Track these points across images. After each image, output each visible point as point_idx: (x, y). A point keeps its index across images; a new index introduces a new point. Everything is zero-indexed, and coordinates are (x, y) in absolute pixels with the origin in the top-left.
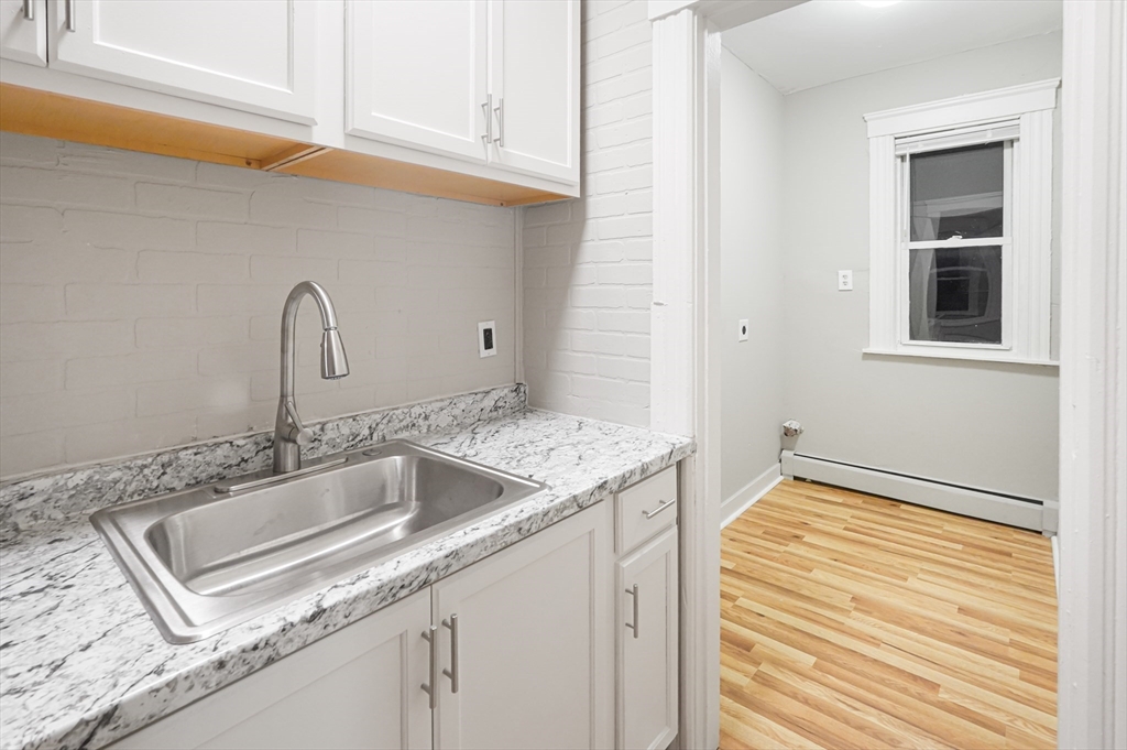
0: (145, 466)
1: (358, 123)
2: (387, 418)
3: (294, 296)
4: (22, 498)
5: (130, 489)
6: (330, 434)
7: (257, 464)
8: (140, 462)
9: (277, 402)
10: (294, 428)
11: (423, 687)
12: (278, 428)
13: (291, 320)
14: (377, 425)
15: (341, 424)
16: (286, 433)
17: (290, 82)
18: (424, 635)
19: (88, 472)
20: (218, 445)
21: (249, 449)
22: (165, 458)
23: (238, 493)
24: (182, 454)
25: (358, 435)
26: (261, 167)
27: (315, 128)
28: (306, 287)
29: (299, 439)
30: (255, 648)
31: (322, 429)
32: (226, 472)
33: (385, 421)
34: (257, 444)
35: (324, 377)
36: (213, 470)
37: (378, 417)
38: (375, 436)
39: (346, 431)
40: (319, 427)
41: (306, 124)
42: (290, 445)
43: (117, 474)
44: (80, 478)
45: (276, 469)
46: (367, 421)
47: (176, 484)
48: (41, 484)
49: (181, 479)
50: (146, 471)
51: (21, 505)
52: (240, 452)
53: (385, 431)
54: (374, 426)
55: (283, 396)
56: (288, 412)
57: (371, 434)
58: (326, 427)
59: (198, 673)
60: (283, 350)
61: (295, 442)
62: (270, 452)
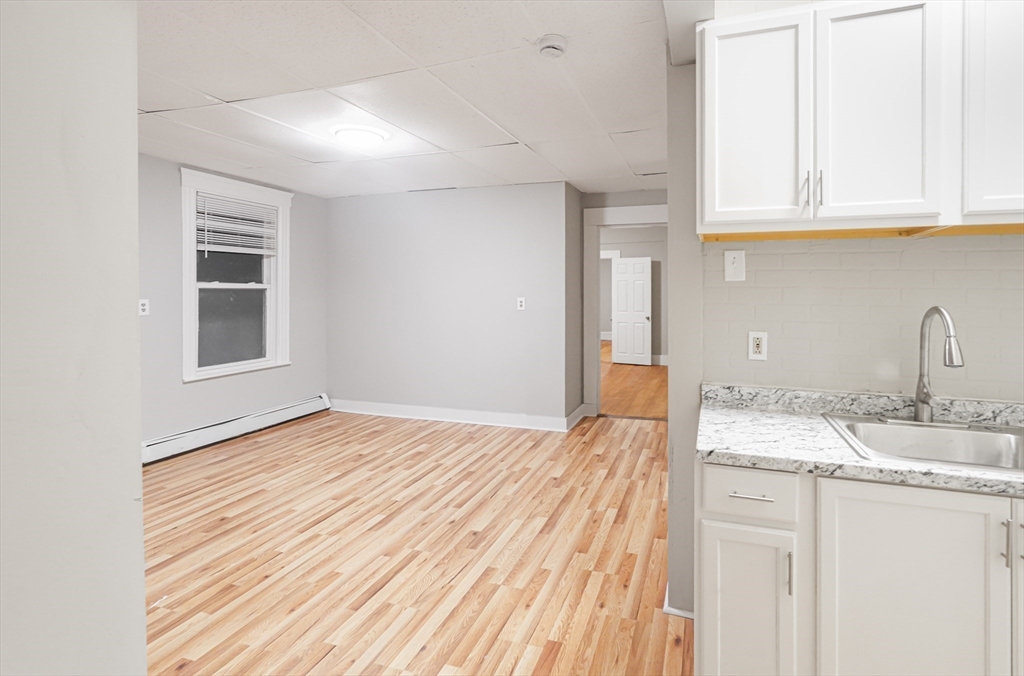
0: (843, 398)
1: (973, 206)
2: (1011, 409)
3: (928, 315)
4: (796, 398)
5: (838, 407)
6: (956, 408)
7: (905, 412)
8: (842, 395)
9: (917, 380)
10: (927, 395)
11: (1002, 554)
12: (918, 394)
13: (927, 329)
14: (1001, 411)
15: (967, 403)
16: (923, 398)
17: (923, 195)
18: (1003, 523)
19: (820, 394)
20: (881, 397)
21: (899, 404)
22: (853, 397)
23: (892, 424)
24: (862, 396)
25: (981, 415)
26: (908, 235)
27: (940, 217)
28: (936, 310)
29: (931, 402)
30: (896, 472)
31: (951, 404)
32: (885, 413)
33: (1009, 410)
34: (904, 401)
35: (945, 365)
36: (879, 410)
37: (1002, 407)
38: (998, 419)
39: (971, 409)
40: (949, 401)
41: (935, 216)
42: (926, 406)
43: (831, 398)
44: (816, 396)
45: (916, 418)
46: (991, 407)
47: (858, 411)
48: (803, 394)
49: (861, 409)
50: (844, 400)
51: (795, 401)
52: (894, 403)
53: (1009, 418)
54: (997, 411)
55: (921, 376)
56: (924, 386)
57: (995, 418)
58: (955, 403)
59: (872, 469)
60: (922, 348)
61: (928, 404)
62: (913, 409)
